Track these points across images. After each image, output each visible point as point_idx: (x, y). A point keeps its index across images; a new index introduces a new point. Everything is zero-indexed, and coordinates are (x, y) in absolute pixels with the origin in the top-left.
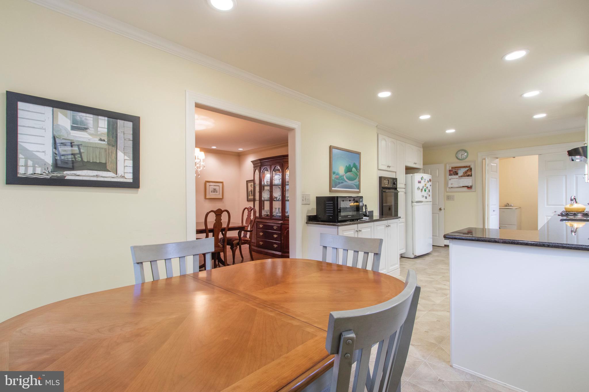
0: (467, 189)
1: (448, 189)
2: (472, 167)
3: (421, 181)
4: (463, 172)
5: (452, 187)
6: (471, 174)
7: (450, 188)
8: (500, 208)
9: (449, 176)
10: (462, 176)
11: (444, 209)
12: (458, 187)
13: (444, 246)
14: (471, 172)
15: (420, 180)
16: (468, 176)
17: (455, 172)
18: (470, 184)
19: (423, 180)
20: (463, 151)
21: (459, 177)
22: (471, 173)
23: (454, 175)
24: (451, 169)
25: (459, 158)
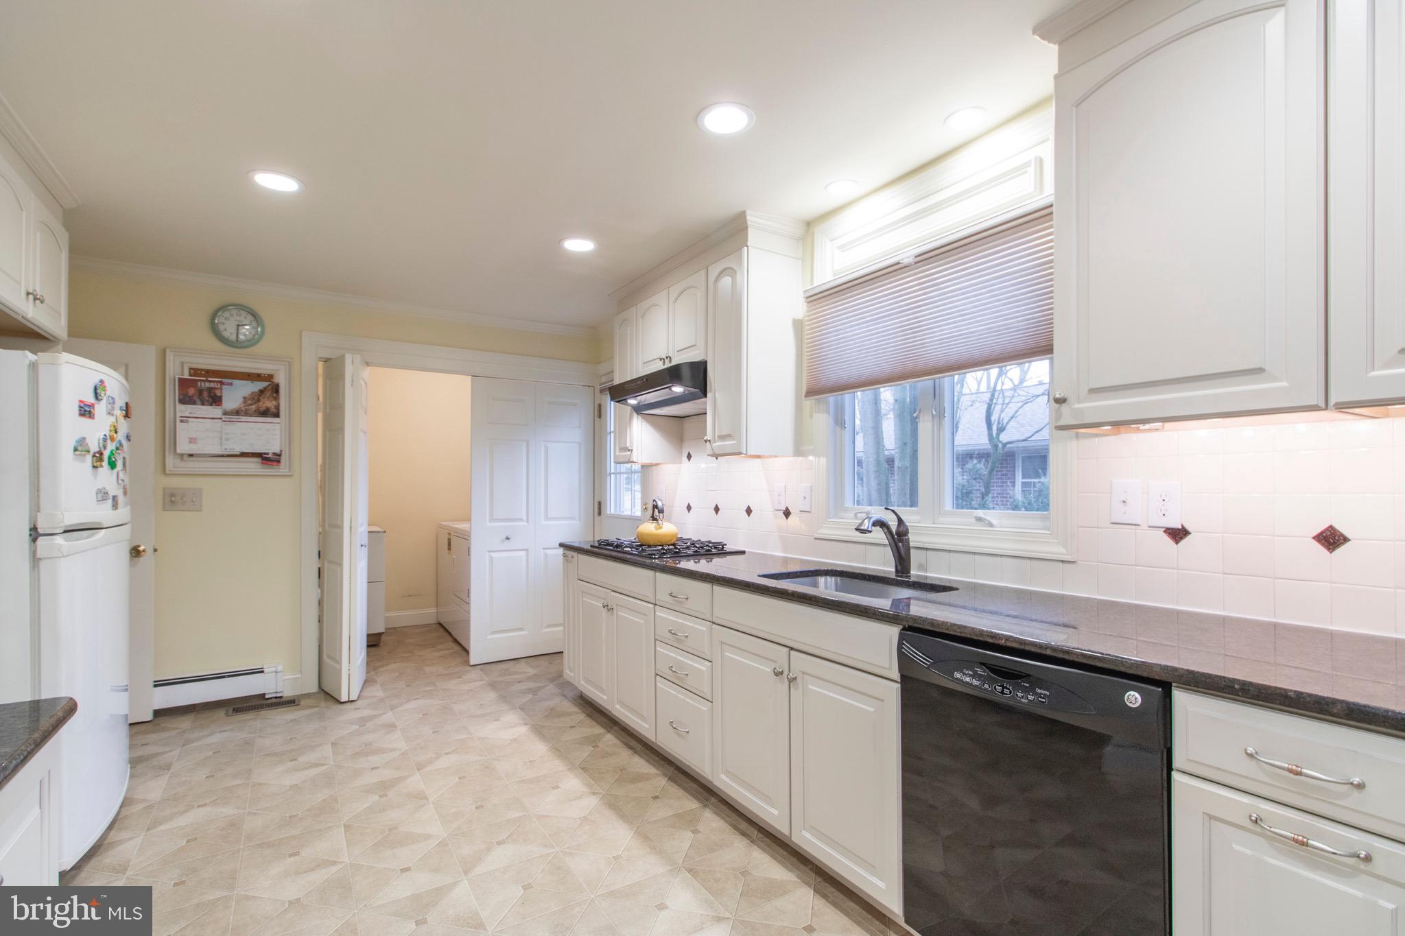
0: (259, 466)
1: (170, 461)
2: (281, 379)
3: (92, 406)
4: (245, 398)
5: (191, 455)
6: (278, 408)
7: (182, 456)
8: (369, 532)
9: (180, 407)
10: (237, 413)
11: (155, 550)
12: (222, 456)
13: (150, 717)
14: (277, 398)
15: (90, 399)
16: (265, 413)
17: (210, 390)
18: (272, 447)
19: (104, 402)
20: (243, 313)
21: (225, 413)
22: (274, 403)
23: (203, 404)
24: (186, 376)
25: (226, 334)
